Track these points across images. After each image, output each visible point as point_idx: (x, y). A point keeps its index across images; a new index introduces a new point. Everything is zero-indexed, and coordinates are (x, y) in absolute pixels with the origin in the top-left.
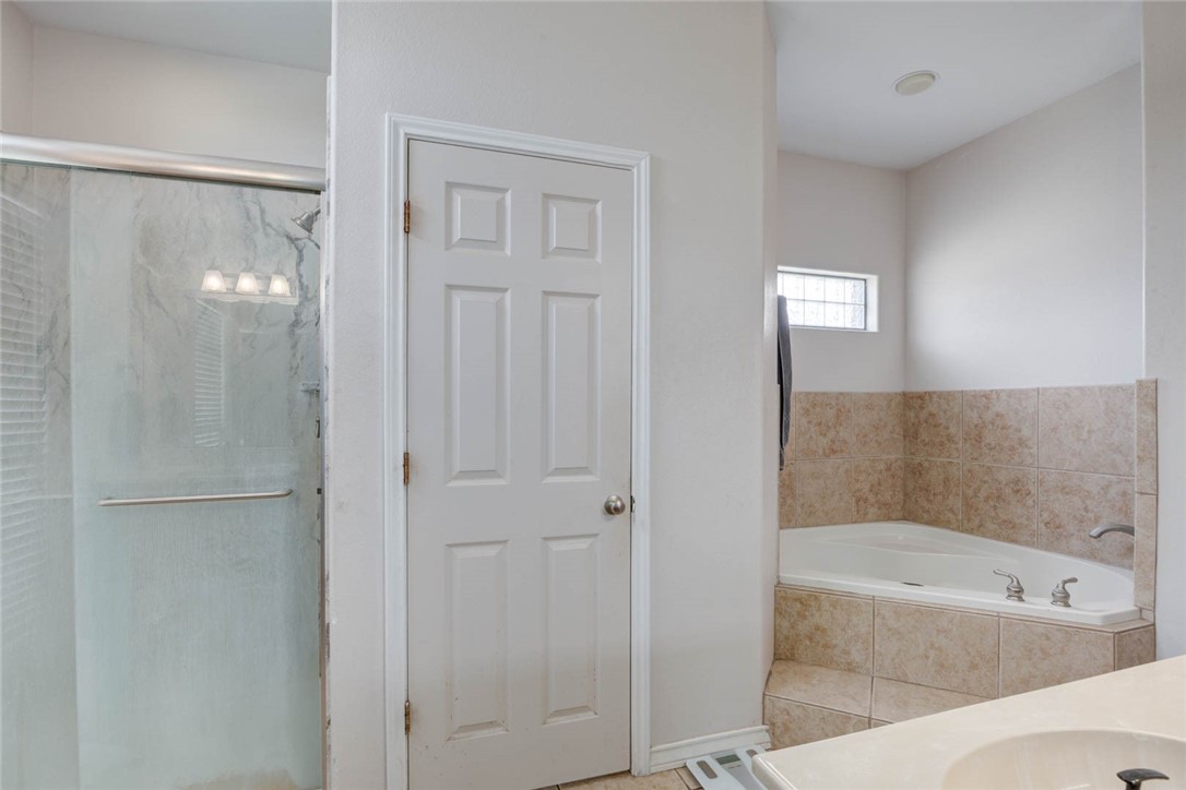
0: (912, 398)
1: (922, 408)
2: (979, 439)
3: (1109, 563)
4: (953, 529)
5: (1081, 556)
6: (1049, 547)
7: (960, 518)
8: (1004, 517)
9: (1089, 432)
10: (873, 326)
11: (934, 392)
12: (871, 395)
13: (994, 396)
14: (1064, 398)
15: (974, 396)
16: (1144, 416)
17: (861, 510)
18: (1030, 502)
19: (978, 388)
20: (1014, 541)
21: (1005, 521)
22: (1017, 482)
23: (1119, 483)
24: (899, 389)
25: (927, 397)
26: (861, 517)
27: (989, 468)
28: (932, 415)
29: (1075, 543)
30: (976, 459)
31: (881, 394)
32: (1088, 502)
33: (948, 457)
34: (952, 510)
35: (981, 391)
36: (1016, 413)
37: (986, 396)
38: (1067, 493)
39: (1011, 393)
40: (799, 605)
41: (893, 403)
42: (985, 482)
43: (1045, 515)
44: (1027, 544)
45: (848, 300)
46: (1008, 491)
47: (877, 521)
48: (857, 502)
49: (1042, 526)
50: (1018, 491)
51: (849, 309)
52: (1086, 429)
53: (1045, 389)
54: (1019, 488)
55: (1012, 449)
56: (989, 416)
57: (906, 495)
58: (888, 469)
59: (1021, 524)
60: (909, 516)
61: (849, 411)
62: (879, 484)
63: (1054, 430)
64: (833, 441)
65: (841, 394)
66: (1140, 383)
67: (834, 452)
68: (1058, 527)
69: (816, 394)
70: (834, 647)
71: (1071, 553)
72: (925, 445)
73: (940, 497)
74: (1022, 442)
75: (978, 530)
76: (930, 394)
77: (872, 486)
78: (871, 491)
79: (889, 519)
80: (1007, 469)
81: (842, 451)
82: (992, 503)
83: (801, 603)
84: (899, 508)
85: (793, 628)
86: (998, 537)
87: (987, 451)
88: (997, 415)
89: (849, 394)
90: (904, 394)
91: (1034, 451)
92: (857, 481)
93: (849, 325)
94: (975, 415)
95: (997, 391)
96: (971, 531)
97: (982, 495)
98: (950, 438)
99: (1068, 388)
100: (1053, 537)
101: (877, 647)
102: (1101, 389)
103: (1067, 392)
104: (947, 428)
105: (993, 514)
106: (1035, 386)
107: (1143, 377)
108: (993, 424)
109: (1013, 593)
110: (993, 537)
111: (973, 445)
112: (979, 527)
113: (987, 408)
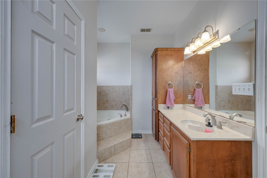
2: (101, 94)
5: (116, 110)
6: (112, 110)
8: (105, 106)
14: (113, 87)
16: (131, 90)
18: (109, 103)
19: (100, 85)
20: (106, 110)
22: (107, 100)
29: (115, 108)
30: (100, 97)
32: (117, 102)
36: (107, 89)
37: (102, 87)
38: (114, 101)
39: (106, 86)
43: (111, 105)
44: (108, 110)
46: (105, 102)
49: (111, 107)
54: (107, 101)
55: (106, 95)
56: (102, 90)
59: (107, 107)
63: (112, 92)
68: (113, 106)
71: (115, 110)
74: (108, 94)
80: (105, 98)
82: (103, 104)
86: (104, 110)
87: (102, 96)
88: (104, 90)
94: (100, 90)
95: (104, 86)
96: (99, 110)
97: (101, 103)
102: (118, 86)
105: (103, 106)
107: (130, 85)
109: (121, 116)
110: (103, 110)
111: (99, 95)
112: (101, 109)
113: (102, 89)
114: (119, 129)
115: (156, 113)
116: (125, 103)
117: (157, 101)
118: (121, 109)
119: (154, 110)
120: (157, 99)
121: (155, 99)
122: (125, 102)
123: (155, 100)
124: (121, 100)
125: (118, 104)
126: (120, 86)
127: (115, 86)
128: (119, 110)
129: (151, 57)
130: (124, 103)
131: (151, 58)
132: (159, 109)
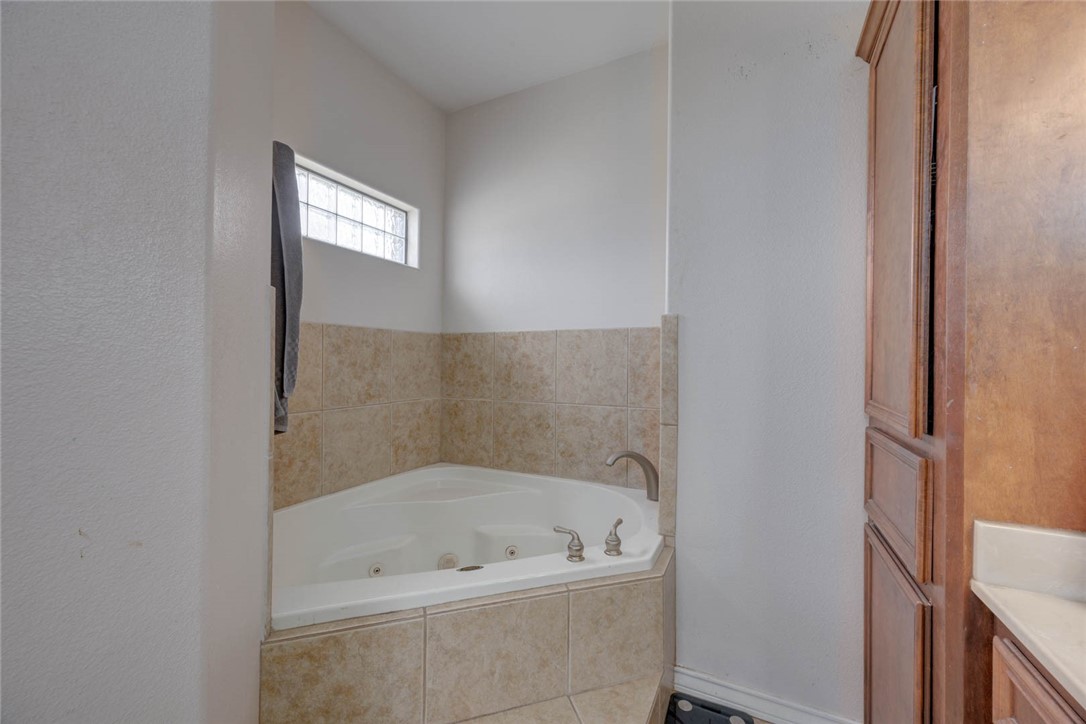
0: (449, 339)
1: (458, 349)
2: (508, 378)
3: (608, 483)
4: (486, 467)
5: (589, 479)
6: (565, 474)
7: (491, 454)
8: (529, 450)
9: (594, 370)
10: (414, 262)
11: (470, 334)
12: (410, 334)
13: (521, 338)
14: (578, 340)
15: (505, 338)
16: (667, 351)
17: (400, 460)
18: (549, 435)
19: (507, 330)
20: (536, 472)
21: (529, 454)
22: (539, 416)
23: (615, 413)
24: (438, 330)
25: (463, 339)
26: (400, 466)
27: (516, 405)
28: (466, 356)
29: (585, 469)
30: (505, 398)
31: (420, 334)
32: (594, 430)
33: (481, 397)
34: (484, 448)
35: (510, 333)
36: (539, 354)
37: (514, 337)
38: (578, 425)
39: (535, 335)
40: (306, 663)
41: (431, 344)
42: (513, 419)
43: (561, 445)
44: (547, 473)
45: (389, 230)
46: (532, 425)
47: (416, 467)
48: (396, 452)
49: (559, 455)
50: (540, 425)
51: (389, 240)
52: (592, 367)
53: (561, 331)
54: (540, 422)
55: (535, 386)
56: (517, 356)
57: (443, 436)
58: (427, 412)
59: (542, 455)
60: (446, 458)
61: (388, 351)
62: (419, 429)
63: (569, 368)
64: (370, 385)
65: (379, 330)
66: (665, 319)
67: (370, 397)
68: (570, 456)
69: (350, 328)
70: (366, 710)
71: (581, 478)
72: (461, 386)
73: (474, 436)
74: (543, 380)
75: (506, 465)
76: (466, 336)
77: (411, 431)
78: (410, 436)
79: (427, 463)
80: (531, 405)
81: (380, 396)
82: (518, 438)
83: (311, 657)
84: (436, 450)
85: (295, 706)
86: (523, 470)
87: (514, 389)
88: (524, 355)
89: (388, 332)
90: (442, 336)
91: (553, 387)
92: (396, 427)
93: (388, 257)
94: (505, 356)
95: (523, 333)
96: (499, 467)
97: (510, 431)
98: (483, 379)
99: (579, 331)
100: (568, 464)
101: (429, 685)
102: (604, 331)
103: (578, 335)
104: (480, 369)
105: (520, 449)
106: (554, 329)
107: (666, 313)
108: (520, 364)
109: (574, 553)
110: (519, 470)
111: (503, 384)
112: (508, 461)
113: (515, 349)
114: (544, 664)
115: (927, 618)
116: (646, 445)
117: (957, 478)
118: (619, 478)
119: (901, 565)
120: (956, 455)
121: (916, 442)
122: (643, 433)
123: (917, 460)
124: (619, 422)
125: (600, 447)
126: (616, 331)
127: (587, 331)
128: (607, 482)
129: (858, 54)
130: (638, 446)
131: (861, 62)
132: (985, 587)
